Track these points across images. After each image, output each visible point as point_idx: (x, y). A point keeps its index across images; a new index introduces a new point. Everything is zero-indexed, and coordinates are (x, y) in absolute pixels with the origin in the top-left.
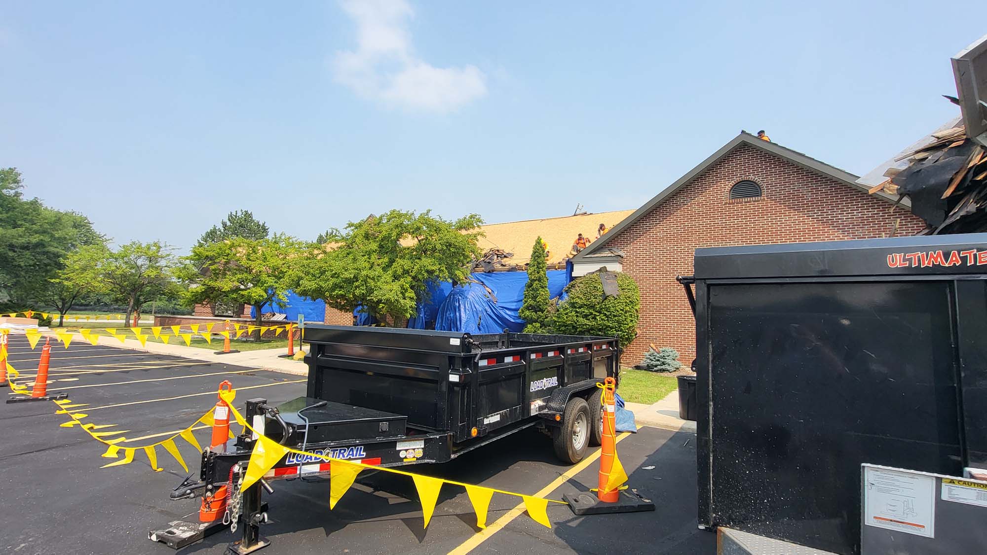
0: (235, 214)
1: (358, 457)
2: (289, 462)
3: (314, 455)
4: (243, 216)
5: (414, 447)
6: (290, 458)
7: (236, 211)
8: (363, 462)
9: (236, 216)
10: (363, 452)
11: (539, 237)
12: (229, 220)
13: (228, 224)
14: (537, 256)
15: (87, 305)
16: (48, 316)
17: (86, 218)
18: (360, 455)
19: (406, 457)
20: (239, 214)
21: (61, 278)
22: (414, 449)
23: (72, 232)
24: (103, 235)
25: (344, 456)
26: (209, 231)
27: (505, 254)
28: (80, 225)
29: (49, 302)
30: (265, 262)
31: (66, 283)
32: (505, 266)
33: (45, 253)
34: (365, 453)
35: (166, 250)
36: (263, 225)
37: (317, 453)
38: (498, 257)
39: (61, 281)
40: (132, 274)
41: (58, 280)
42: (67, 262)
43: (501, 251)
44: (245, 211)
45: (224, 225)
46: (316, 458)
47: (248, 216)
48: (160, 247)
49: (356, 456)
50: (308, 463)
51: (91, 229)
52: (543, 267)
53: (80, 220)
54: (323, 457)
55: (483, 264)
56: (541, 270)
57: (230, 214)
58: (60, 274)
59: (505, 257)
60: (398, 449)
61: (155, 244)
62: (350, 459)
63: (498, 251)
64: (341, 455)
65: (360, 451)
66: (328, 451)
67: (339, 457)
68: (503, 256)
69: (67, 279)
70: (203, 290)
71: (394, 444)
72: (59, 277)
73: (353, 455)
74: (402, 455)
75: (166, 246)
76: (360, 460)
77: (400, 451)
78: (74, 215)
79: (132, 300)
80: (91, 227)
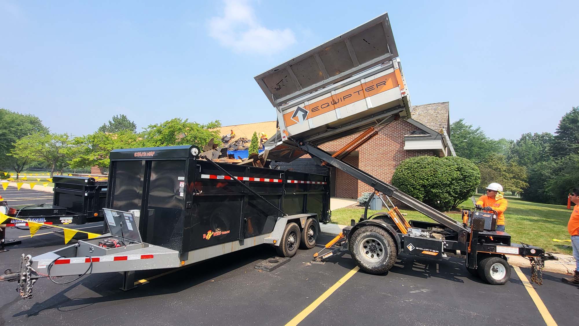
0: (116, 117)
1: (42, 221)
2: (12, 222)
3: (23, 220)
4: (121, 118)
5: (68, 219)
6: (12, 220)
7: (117, 115)
8: (44, 223)
9: (117, 118)
10: (45, 220)
11: (255, 132)
12: (113, 120)
13: (113, 122)
14: (254, 142)
15: (41, 168)
16: (8, 174)
17: (38, 118)
18: (43, 221)
19: (64, 223)
20: (119, 117)
21: (12, 153)
22: (68, 220)
23: (30, 126)
24: (48, 128)
25: (36, 221)
26: (101, 127)
27: (247, 140)
28: (34, 122)
29: (10, 166)
30: (113, 145)
31: (15, 156)
32: (244, 147)
33: (5, 139)
34: (45, 221)
35: (72, 138)
36: (133, 123)
37: (24, 219)
38: (243, 142)
39: (12, 155)
40: (53, 151)
41: (10, 154)
42: (16, 145)
43: (245, 139)
44: (122, 115)
45: (110, 122)
46: (24, 221)
47: (124, 118)
48: (68, 137)
49: (41, 221)
50: (20, 223)
51: (41, 124)
52: (256, 148)
53: (34, 119)
54: (27, 221)
55: (234, 146)
56: (255, 149)
57: (113, 117)
58: (11, 151)
59: (247, 142)
60: (60, 219)
61: (65, 135)
62: (39, 222)
63: (243, 139)
64: (35, 221)
65: (43, 219)
66: (29, 219)
67: (34, 221)
68: (246, 141)
69: (15, 154)
70: (80, 160)
71: (59, 217)
72: (11, 153)
73: (40, 221)
74: (62, 222)
75: (71, 136)
76: (43, 223)
77: (61, 220)
78: (31, 116)
79: (54, 166)
80: (41, 123)
